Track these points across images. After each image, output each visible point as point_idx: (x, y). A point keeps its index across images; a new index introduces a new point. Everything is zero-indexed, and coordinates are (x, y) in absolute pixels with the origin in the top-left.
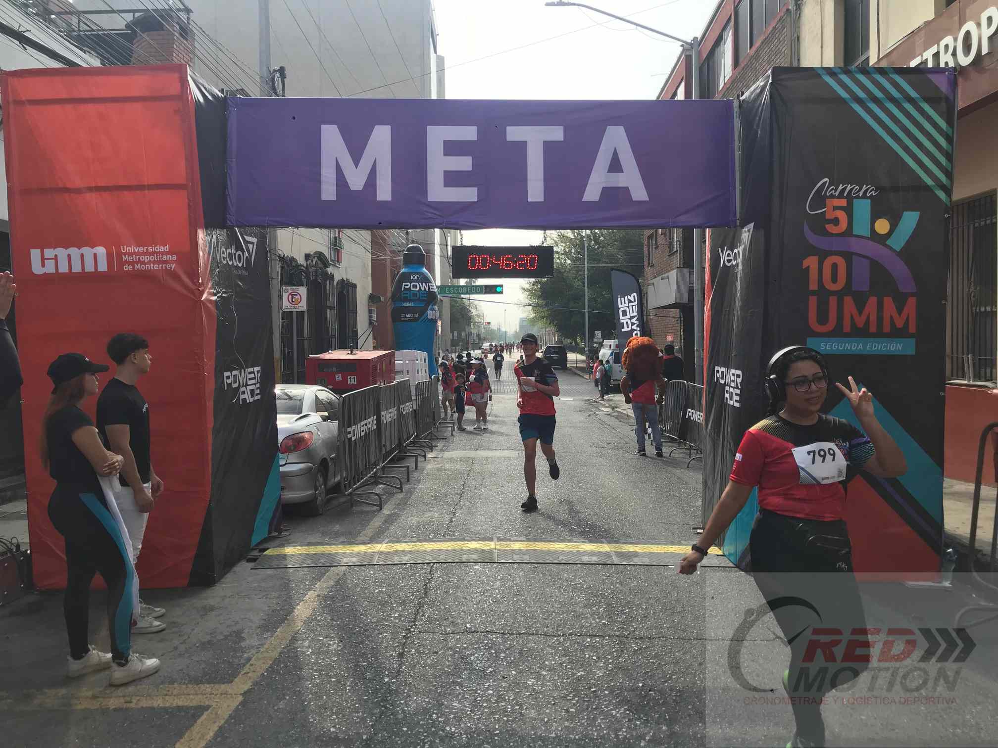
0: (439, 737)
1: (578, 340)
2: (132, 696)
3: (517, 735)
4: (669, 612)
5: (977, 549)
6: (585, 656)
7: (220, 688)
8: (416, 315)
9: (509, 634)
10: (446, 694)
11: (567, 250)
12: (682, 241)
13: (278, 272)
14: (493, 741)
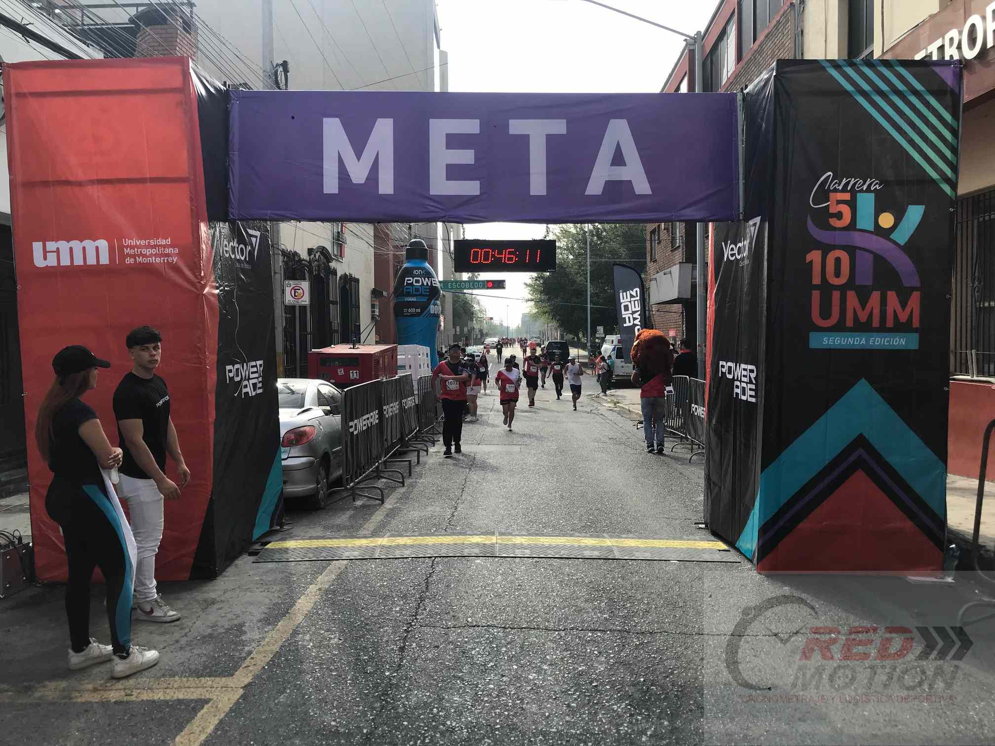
0: (440, 732)
1: (581, 335)
2: (133, 689)
3: (517, 729)
4: (671, 607)
5: (980, 545)
6: (586, 650)
7: (221, 681)
8: (419, 310)
9: (511, 628)
10: (447, 688)
11: (570, 245)
12: (684, 236)
13: (281, 266)
14: (494, 735)
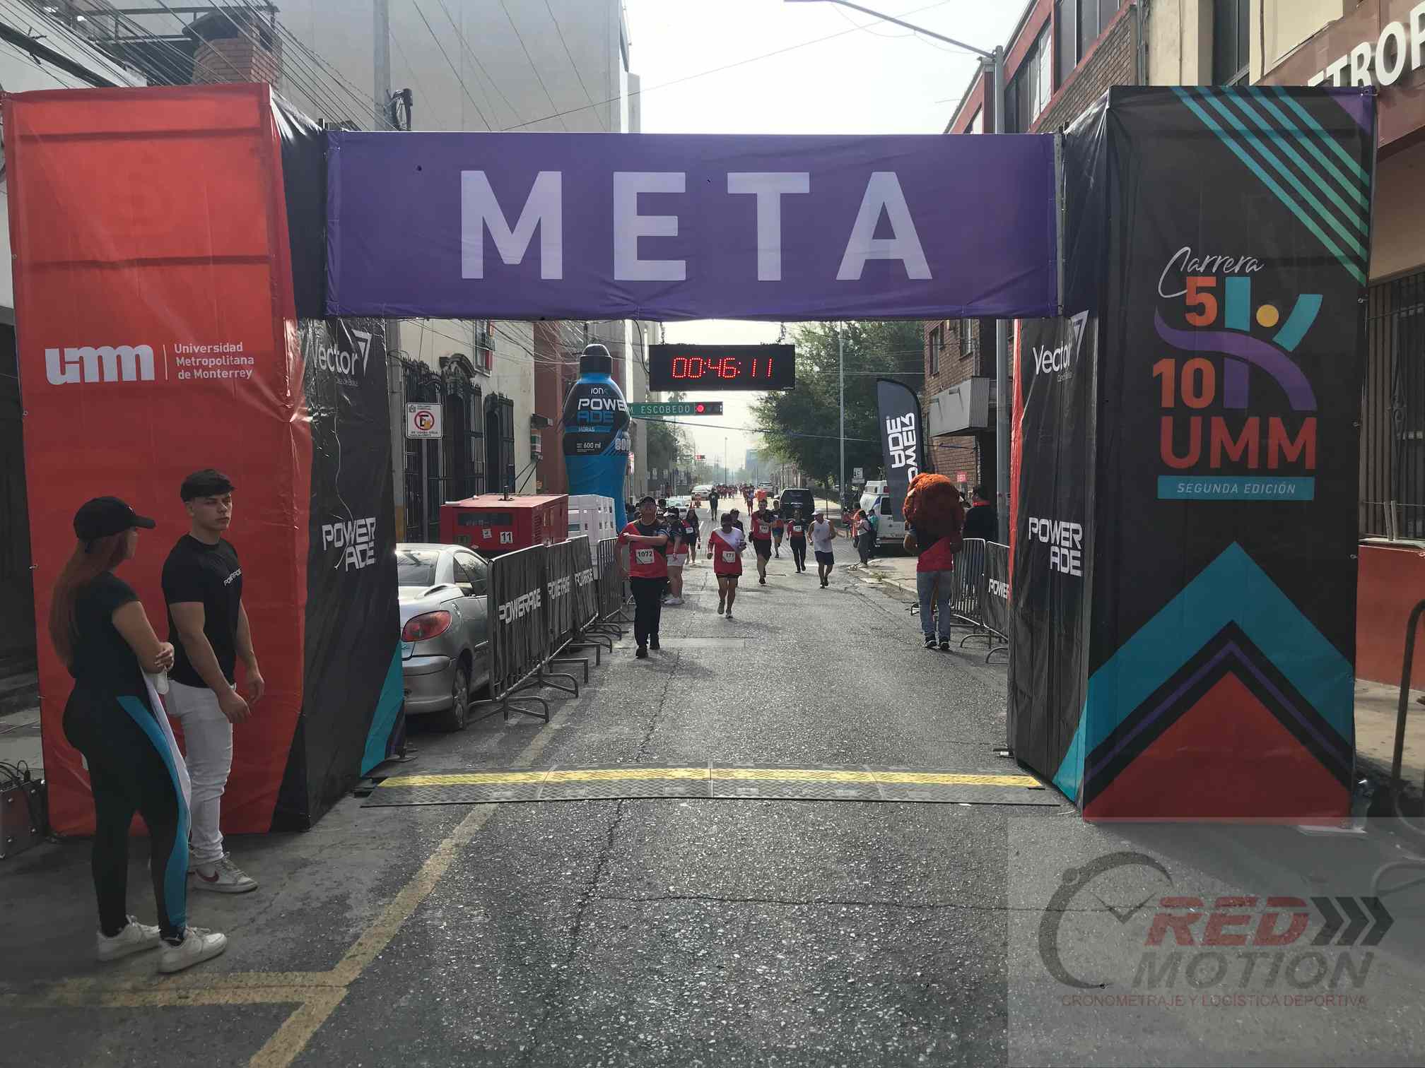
0: (629, 1050)
1: (830, 481)
2: (190, 988)
3: (741, 1045)
4: (959, 870)
5: (1403, 781)
6: (839, 932)
7: (315, 976)
8: (599, 445)
9: (731, 900)
10: (639, 986)
11: (814, 352)
12: (978, 339)
13: (401, 383)
14: (707, 1054)
